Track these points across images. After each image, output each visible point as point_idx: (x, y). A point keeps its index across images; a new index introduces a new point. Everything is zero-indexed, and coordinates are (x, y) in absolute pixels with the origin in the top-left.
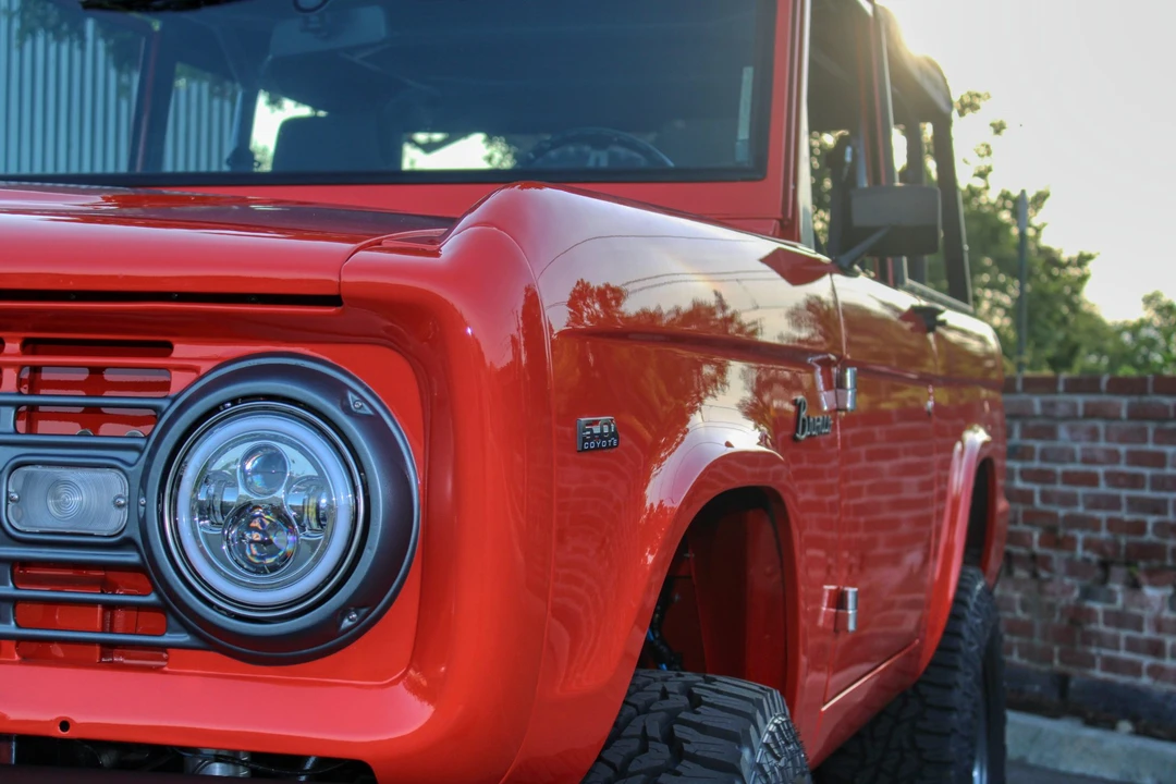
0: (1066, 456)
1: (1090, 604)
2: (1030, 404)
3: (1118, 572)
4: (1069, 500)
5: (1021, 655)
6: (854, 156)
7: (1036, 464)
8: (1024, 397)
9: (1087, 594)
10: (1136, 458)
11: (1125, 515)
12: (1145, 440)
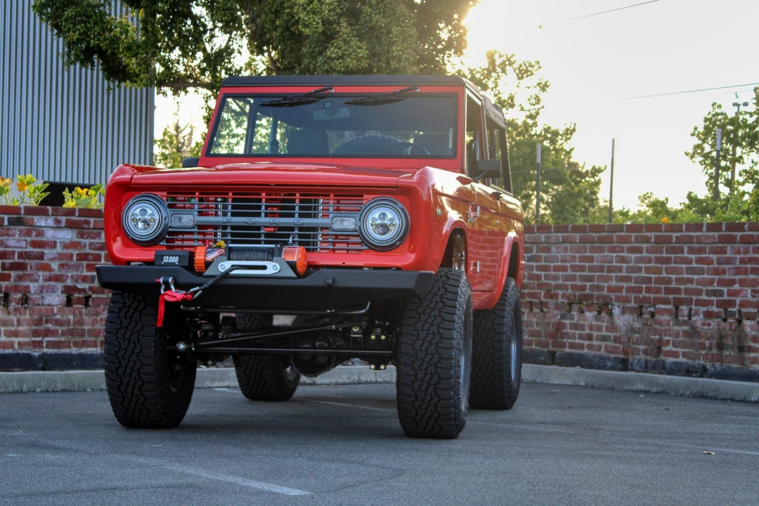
0: (555, 259)
1: (563, 321)
2: (540, 237)
3: (575, 307)
4: (555, 278)
5: (536, 345)
6: (475, 146)
7: (542, 263)
8: (538, 234)
9: (563, 317)
10: (583, 259)
11: (578, 283)
12: (586, 252)
